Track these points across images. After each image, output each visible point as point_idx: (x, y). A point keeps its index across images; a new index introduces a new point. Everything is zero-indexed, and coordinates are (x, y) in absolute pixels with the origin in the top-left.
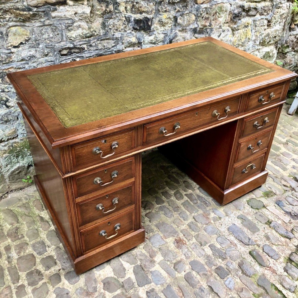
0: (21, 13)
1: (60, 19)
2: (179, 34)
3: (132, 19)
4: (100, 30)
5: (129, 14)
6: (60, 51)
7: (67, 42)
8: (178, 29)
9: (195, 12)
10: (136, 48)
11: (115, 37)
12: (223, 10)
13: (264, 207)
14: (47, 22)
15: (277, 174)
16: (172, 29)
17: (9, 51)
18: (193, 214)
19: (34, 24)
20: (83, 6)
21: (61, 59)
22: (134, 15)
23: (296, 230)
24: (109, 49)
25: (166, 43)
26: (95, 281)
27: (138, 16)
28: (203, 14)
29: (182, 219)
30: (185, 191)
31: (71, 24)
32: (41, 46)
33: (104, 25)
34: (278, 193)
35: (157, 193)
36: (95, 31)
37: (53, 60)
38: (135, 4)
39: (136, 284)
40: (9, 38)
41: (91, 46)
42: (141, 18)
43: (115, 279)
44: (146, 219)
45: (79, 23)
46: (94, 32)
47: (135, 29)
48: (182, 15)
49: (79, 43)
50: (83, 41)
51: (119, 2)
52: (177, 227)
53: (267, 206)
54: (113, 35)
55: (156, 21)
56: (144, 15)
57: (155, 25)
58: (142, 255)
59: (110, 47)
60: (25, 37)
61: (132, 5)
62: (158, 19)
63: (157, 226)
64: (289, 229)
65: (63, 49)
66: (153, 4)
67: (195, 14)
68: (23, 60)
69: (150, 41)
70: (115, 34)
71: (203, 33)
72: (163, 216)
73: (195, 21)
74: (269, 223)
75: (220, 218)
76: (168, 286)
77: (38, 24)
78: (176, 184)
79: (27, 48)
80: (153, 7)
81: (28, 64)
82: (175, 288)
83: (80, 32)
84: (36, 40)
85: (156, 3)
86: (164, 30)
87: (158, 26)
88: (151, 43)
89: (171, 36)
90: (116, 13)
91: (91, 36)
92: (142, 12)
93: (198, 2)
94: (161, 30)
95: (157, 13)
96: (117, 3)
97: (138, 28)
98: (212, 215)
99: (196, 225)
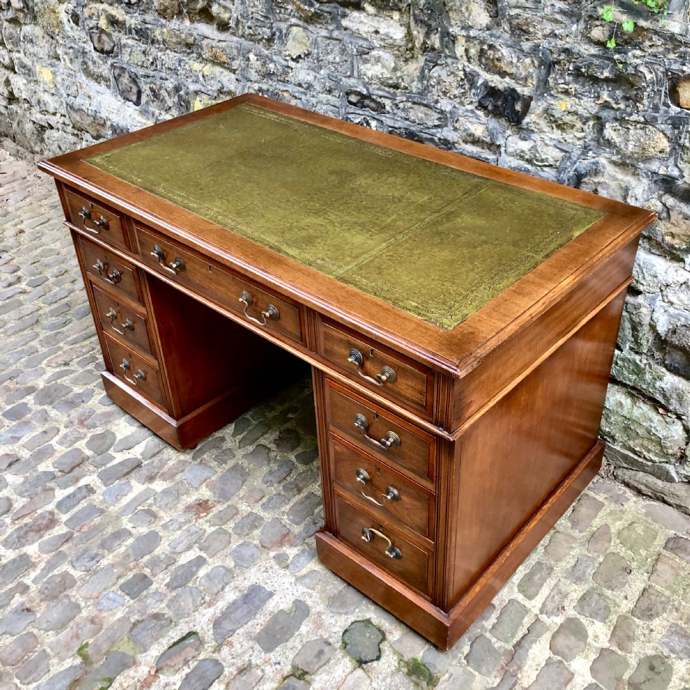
0: (302, 5)
1: (355, 35)
2: (610, 169)
3: (480, 82)
4: (412, 81)
5: (474, 67)
6: (348, 94)
7: (360, 82)
8: (607, 155)
9: (668, 129)
10: (487, 154)
11: (439, 106)
13: (361, 663)
14: (335, 34)
16: (586, 149)
17: (286, 64)
18: (285, 517)
19: (319, 31)
20: (392, 22)
21: (348, 110)
22: (486, 73)
24: (429, 128)
25: (564, 176)
26: (107, 423)
27: (496, 81)
29: (264, 500)
31: (367, 51)
32: (322, 72)
33: (422, 74)
36: (403, 80)
37: (337, 104)
38: (485, 47)
39: (102, 469)
40: (288, 43)
41: (397, 106)
42: (501, 87)
43: (112, 443)
44: (251, 448)
45: (381, 53)
46: (400, 81)
47: (481, 106)
48: (621, 121)
49: (376, 92)
50: (384, 91)
51: (453, 33)
52: (241, 496)
53: (366, 671)
54: (437, 102)
55: (537, 107)
56: (509, 82)
57: (534, 118)
58: (163, 462)
59: (430, 124)
60: (305, 48)
61: (478, 47)
62: (543, 104)
63: (235, 467)
65: (352, 92)
66: (533, 62)
67: (668, 133)
68: (300, 85)
69: (518, 151)
70: (440, 100)
72: (264, 470)
73: (670, 154)
74: (300, 674)
75: (287, 567)
76: (102, 510)
77: (324, 33)
79: (306, 67)
80: (531, 70)
81: (306, 95)
82: (96, 520)
83: (378, 70)
84: (318, 60)
85: (542, 63)
86: (562, 141)
87: (543, 124)
88: (522, 158)
89: (583, 165)
90: (446, 57)
91: (396, 87)
92: (503, 74)
93: (683, 101)
94: (553, 136)
95: (544, 87)
96: (448, 34)
97: (490, 108)
98: (292, 552)
99: (254, 527)
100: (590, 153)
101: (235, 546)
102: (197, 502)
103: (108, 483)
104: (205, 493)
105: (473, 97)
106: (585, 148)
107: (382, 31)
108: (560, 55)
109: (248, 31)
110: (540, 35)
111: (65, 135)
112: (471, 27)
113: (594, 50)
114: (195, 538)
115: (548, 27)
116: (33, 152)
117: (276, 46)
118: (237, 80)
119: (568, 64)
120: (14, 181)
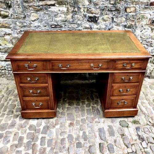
0: (36, 7)
1: (52, 12)
2: (115, 26)
3: (87, 16)
4: (70, 19)
5: (86, 13)
6: (51, 26)
7: (55, 22)
8: (114, 24)
9: (125, 17)
10: (89, 30)
11: (77, 23)
12: (145, 18)
13: (127, 127)
14: (46, 13)
15: (150, 114)
16: (110, 24)
17: (30, 22)
18: (88, 116)
19: (41, 13)
20: (63, 7)
21: (52, 29)
22: (88, 14)
23: (135, 145)
25: (106, 30)
26: (28, 124)
27: (91, 15)
28: (130, 18)
29: (81, 115)
30: (93, 104)
31: (57, 15)
32: (43, 22)
33: (72, 17)
34: (142, 123)
35: (80, 101)
37: (48, 29)
39: (41, 132)
40: (31, 17)
41: (66, 25)
42: (92, 16)
43: (35, 126)
44: (66, 109)
45: (61, 15)
46: (67, 20)
47: (88, 21)
48: (117, 17)
49: (60, 24)
50: (62, 23)
52: (76, 118)
53: (130, 127)
54: (77, 22)
55: (100, 18)
56: (94, 15)
57: (100, 20)
58: (52, 122)
59: (75, 27)
60: (37, 17)
61: (87, 9)
62: (101, 17)
63: (68, 114)
64: (132, 143)
65: (53, 25)
68: (35, 27)
71: (130, 28)
72: (74, 111)
73: (125, 21)
74: (123, 135)
75: (99, 122)
76: (52, 139)
77: (43, 13)
78: (91, 100)
79: (37, 22)
80: (99, 11)
81: (37, 29)
82: (54, 141)
83: (60, 18)
84: (41, 20)
85: (101, 10)
87: (102, 21)
88: (97, 29)
89: (110, 27)
90: (79, 12)
91: (66, 21)
92: (92, 13)
93: (127, 12)
94: (104, 23)
95: (102, 14)
96: (79, 7)
97: (90, 20)
99: (85, 121)
101: (86, 126)
102: (70, 124)
103: (46, 133)
105: (86, 19)
107: (61, 10)
108: (105, 8)
109: (16, 17)
110: (100, 4)
112: (85, 5)
113: (111, 6)
115: (102, 3)
117: (27, 19)
118: (12, 30)
119: (107, 9)
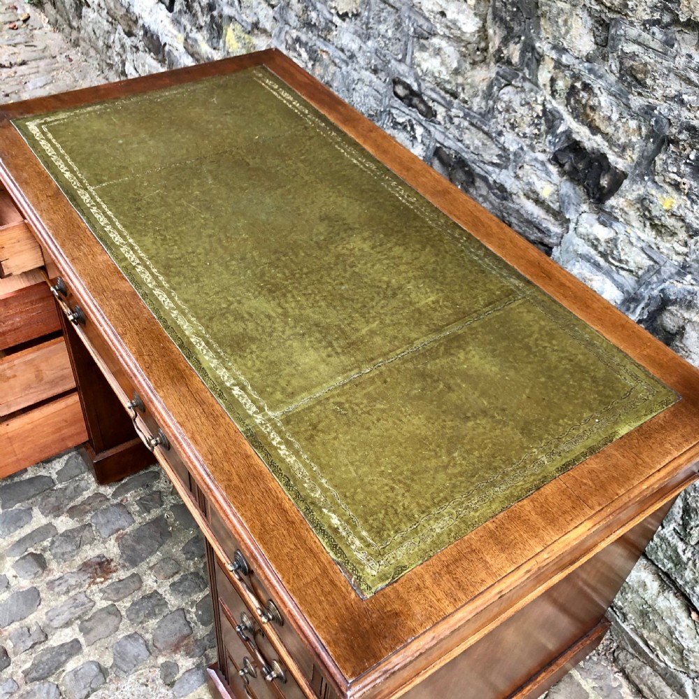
3: (561, 129)
4: (475, 96)
5: (558, 105)
6: (395, 82)
7: (412, 73)
11: (502, 139)
16: (684, 269)
17: (330, 17)
18: (193, 610)
20: (464, 6)
21: (393, 102)
22: (572, 119)
24: (484, 163)
27: (583, 134)
31: (427, 35)
33: (489, 90)
36: (463, 89)
37: (380, 90)
38: (578, 85)
41: (451, 119)
42: (588, 145)
45: (444, 44)
46: (460, 90)
47: (556, 160)
49: (429, 93)
50: (439, 94)
51: (540, 51)
52: (151, 565)
54: (500, 133)
55: (631, 191)
56: (604, 146)
57: (623, 203)
58: (78, 491)
59: (486, 158)
60: (354, 5)
61: (569, 82)
62: (639, 190)
65: (400, 82)
66: (640, 128)
68: (342, 50)
69: (591, 237)
70: (505, 133)
75: (171, 684)
79: (352, 30)
80: (634, 139)
81: (347, 64)
83: (436, 65)
84: (367, 26)
85: (652, 134)
86: (653, 246)
87: (633, 215)
88: (595, 247)
89: (674, 288)
90: (524, 79)
91: (454, 95)
92: (595, 130)
94: (643, 236)
95: (646, 167)
96: (533, 49)
97: (567, 167)
98: (185, 663)
99: (151, 614)
100: (689, 277)
101: (120, 637)
102: (98, 560)
103: (7, 505)
104: (112, 549)
105: (547, 146)
106: (684, 267)
107: (450, 15)
108: (680, 132)
110: (659, 93)
111: (100, 18)
112: (566, 50)
114: (79, 612)
115: (675, 86)
116: (71, 27)
118: (274, 18)
119: (689, 149)
120: (41, 59)
